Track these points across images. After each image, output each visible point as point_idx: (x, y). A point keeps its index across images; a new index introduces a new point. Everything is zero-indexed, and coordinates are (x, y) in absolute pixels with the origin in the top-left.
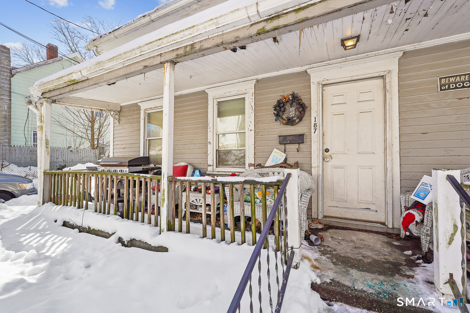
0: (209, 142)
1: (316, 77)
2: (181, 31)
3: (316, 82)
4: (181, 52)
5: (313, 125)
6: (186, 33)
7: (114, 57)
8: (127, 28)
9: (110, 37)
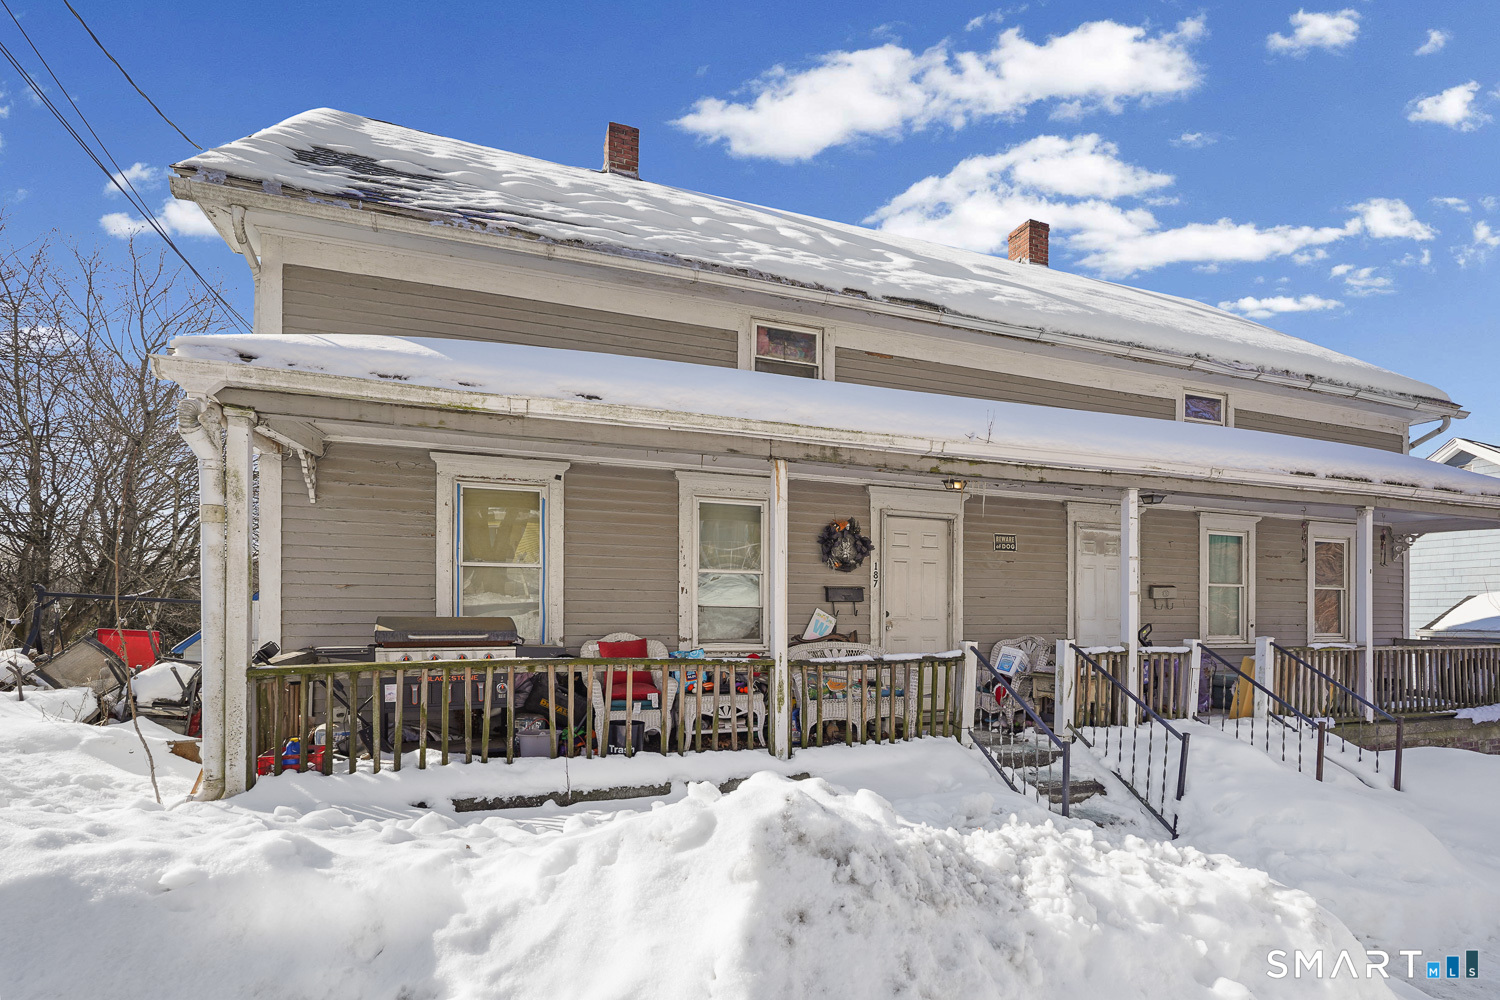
0: (683, 589)
1: (878, 499)
2: (838, 430)
3: (878, 507)
4: (816, 453)
5: (872, 574)
6: (844, 435)
7: (667, 411)
8: (447, 233)
9: (349, 217)
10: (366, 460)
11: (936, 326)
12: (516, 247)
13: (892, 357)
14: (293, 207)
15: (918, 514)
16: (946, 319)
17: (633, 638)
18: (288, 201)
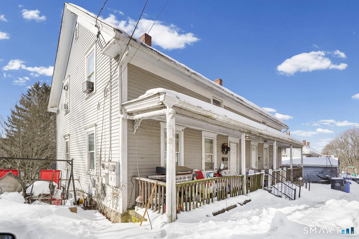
0: (203, 158)
1: (229, 139)
5: (228, 155)
8: (174, 65)
9: (155, 56)
10: (146, 122)
11: (241, 105)
12: (185, 72)
13: (231, 108)
14: (144, 50)
15: (234, 142)
16: (243, 103)
17: (198, 170)
18: (143, 47)
